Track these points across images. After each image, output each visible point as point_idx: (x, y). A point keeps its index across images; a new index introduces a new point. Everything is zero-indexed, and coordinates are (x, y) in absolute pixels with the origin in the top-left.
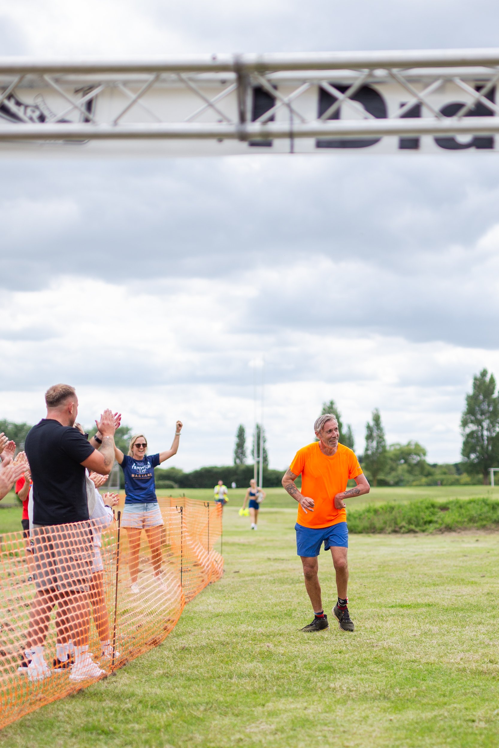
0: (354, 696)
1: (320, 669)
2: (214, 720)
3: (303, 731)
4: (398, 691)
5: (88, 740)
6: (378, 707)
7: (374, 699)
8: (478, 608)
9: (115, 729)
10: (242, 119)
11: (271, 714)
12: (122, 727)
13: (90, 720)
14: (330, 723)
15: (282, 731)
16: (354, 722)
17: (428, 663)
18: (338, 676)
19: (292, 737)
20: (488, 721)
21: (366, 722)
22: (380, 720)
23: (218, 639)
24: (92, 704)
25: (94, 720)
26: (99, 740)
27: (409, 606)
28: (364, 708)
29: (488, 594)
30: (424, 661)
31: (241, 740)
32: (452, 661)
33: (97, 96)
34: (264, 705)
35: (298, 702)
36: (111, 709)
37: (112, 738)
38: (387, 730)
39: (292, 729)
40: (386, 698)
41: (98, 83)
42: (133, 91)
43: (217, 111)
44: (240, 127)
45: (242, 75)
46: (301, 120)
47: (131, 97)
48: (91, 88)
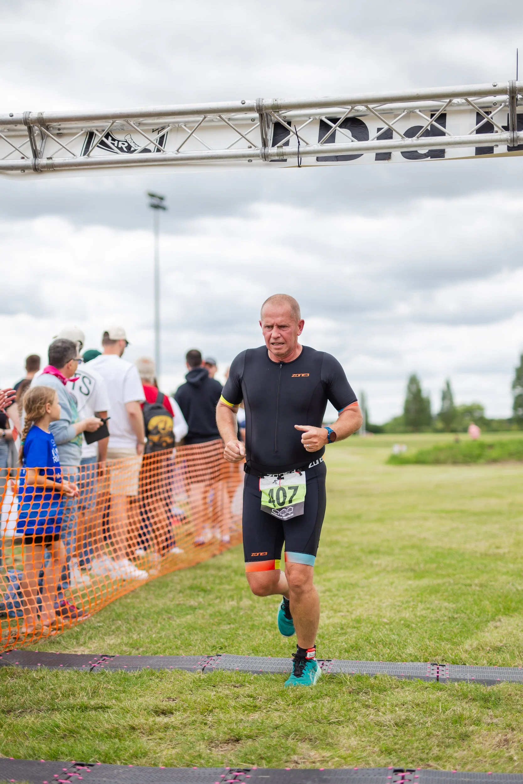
0: (389, 570)
1: (371, 552)
4: (422, 566)
5: (191, 596)
6: (404, 576)
7: (402, 571)
8: (500, 513)
9: (212, 588)
10: (266, 145)
12: (218, 587)
13: (195, 582)
15: (330, 590)
17: (450, 549)
18: (382, 556)
19: (335, 595)
20: (481, 586)
22: (403, 584)
24: (199, 572)
25: (197, 582)
26: (198, 595)
27: (448, 512)
28: (393, 577)
33: (167, 133)
36: (212, 576)
37: (208, 594)
38: (407, 590)
39: (338, 590)
40: (413, 570)
41: (167, 125)
42: (190, 128)
43: (247, 140)
44: (263, 151)
45: (264, 114)
46: (306, 144)
47: (189, 133)
48: (163, 128)
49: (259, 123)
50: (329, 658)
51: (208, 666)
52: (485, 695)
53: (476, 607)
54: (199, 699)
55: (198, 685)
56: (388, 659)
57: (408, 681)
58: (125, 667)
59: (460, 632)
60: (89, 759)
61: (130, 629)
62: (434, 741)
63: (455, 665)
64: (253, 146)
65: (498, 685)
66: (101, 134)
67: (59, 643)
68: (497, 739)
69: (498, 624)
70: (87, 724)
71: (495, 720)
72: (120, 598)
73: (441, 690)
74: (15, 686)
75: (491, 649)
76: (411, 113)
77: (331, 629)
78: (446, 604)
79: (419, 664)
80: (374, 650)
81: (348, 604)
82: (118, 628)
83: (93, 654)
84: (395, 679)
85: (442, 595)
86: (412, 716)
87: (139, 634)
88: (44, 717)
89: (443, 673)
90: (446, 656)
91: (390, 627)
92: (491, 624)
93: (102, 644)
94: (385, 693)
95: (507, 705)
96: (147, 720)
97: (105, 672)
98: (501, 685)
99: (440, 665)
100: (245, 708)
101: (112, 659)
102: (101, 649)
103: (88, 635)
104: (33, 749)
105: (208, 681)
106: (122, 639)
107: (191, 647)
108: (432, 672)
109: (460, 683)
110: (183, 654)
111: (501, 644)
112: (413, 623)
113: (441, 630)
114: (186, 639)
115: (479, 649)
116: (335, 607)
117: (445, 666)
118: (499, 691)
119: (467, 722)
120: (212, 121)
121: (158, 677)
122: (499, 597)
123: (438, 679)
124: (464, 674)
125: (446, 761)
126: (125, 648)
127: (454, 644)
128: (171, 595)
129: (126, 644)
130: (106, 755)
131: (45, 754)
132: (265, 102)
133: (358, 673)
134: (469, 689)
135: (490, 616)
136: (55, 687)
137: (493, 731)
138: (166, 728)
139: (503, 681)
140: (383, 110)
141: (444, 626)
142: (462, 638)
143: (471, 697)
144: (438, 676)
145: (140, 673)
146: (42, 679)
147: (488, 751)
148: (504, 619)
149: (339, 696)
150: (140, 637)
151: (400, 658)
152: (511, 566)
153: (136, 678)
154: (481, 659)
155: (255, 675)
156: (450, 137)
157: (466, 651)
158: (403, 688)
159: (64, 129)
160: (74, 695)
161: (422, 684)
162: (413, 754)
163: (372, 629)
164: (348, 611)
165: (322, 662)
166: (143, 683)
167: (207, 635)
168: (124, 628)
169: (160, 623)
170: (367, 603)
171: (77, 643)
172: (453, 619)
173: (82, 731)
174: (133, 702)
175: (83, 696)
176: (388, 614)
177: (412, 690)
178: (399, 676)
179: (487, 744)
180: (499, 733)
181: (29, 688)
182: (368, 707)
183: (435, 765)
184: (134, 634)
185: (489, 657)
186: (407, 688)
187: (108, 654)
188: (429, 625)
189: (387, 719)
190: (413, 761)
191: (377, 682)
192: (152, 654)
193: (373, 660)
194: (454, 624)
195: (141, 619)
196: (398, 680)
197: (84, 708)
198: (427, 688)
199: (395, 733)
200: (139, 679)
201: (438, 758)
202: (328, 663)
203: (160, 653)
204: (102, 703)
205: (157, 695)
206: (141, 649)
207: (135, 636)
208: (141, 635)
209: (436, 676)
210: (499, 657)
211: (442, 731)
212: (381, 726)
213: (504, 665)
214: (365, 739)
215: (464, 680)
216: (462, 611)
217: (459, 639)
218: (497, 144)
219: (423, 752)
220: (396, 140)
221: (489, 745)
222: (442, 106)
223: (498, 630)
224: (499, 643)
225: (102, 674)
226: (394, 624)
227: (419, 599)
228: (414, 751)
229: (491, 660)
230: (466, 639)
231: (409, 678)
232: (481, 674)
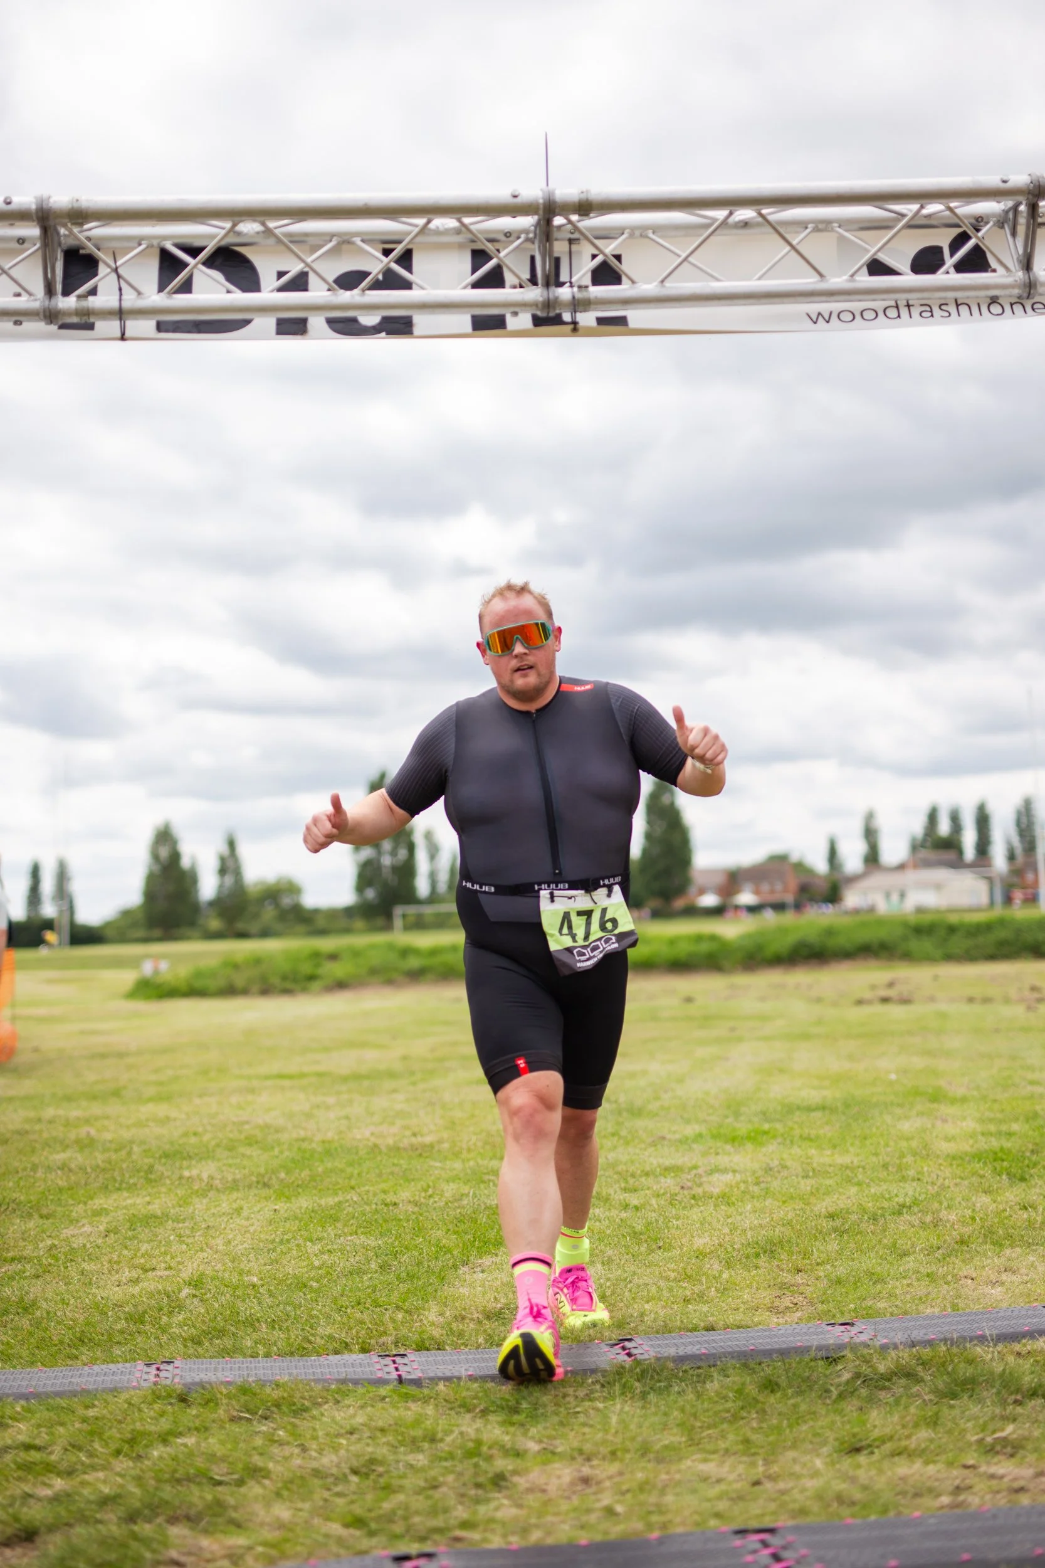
0: (220, 1186)
1: (166, 1155)
2: (13, 1224)
3: (147, 1231)
4: (283, 1175)
6: (255, 1195)
7: (250, 1187)
8: (391, 1075)
10: (50, 291)
11: (97, 1213)
14: (185, 1219)
15: (116, 1231)
16: (220, 1216)
17: (323, 1142)
18: (194, 1162)
19: (131, 1238)
20: (417, 1204)
21: (239, 1214)
22: (259, 1211)
23: (11, 1127)
27: (290, 1077)
28: (235, 1198)
29: (405, 1058)
30: (319, 1137)
31: (52, 1247)
32: (358, 1137)
34: (85, 1203)
35: (138, 1195)
38: (271, 1222)
39: (130, 1229)
40: (266, 1185)
43: (11, 279)
44: (46, 303)
45: (50, 228)
46: (135, 292)
49: (37, 247)
50: (165, 1357)
56: (288, 1350)
57: (343, 1388)
63: (424, 1351)
68: (567, 1478)
73: (415, 1399)
76: (344, 242)
78: (363, 1240)
79: (354, 1356)
80: (255, 1336)
81: (165, 1253)
85: (345, 1225)
86: (379, 1452)
89: (407, 1369)
90: (400, 1334)
91: (270, 1291)
92: (463, 1272)
94: (307, 1415)
95: (557, 1414)
99: (396, 1356)
100: (27, 1467)
108: (387, 1369)
109: (447, 1383)
111: (499, 1306)
112: (312, 1279)
113: (369, 1289)
115: (460, 1317)
117: (405, 1355)
119: (492, 1452)
122: (459, 1221)
123: (400, 1379)
124: (450, 1368)
125: (486, 1530)
127: (407, 1311)
132: (55, 201)
133: (239, 1381)
134: (472, 1394)
135: (457, 1258)
137: (552, 1464)
140: (291, 235)
141: (372, 1281)
142: (419, 1302)
144: (400, 1376)
148: (485, 1261)
151: (311, 1347)
152: (458, 1165)
154: (471, 1334)
155: (23, 1402)
156: (420, 291)
157: (436, 1324)
158: (337, 1402)
161: (373, 1392)
164: (170, 1268)
165: (154, 1367)
170: (202, 1250)
172: (386, 1267)
176: (255, 1267)
177: (357, 1404)
178: (323, 1381)
179: (551, 1488)
182: (281, 1443)
183: (472, 1539)
185: (485, 1331)
186: (347, 1402)
188: (344, 1281)
189: (330, 1462)
190: (420, 1536)
191: (285, 1395)
193: (259, 1354)
196: (323, 1388)
198: (383, 1399)
199: (358, 1487)
201: (466, 1525)
202: (170, 1367)
209: (396, 1377)
212: (323, 1477)
214: (303, 1505)
215: (455, 1377)
216: (399, 1251)
217: (414, 1303)
218: (516, 309)
220: (318, 293)
221: (557, 1490)
222: (412, 232)
224: (494, 1305)
227: (304, 1234)
230: (427, 1301)
231: (344, 1381)
232: (483, 1365)
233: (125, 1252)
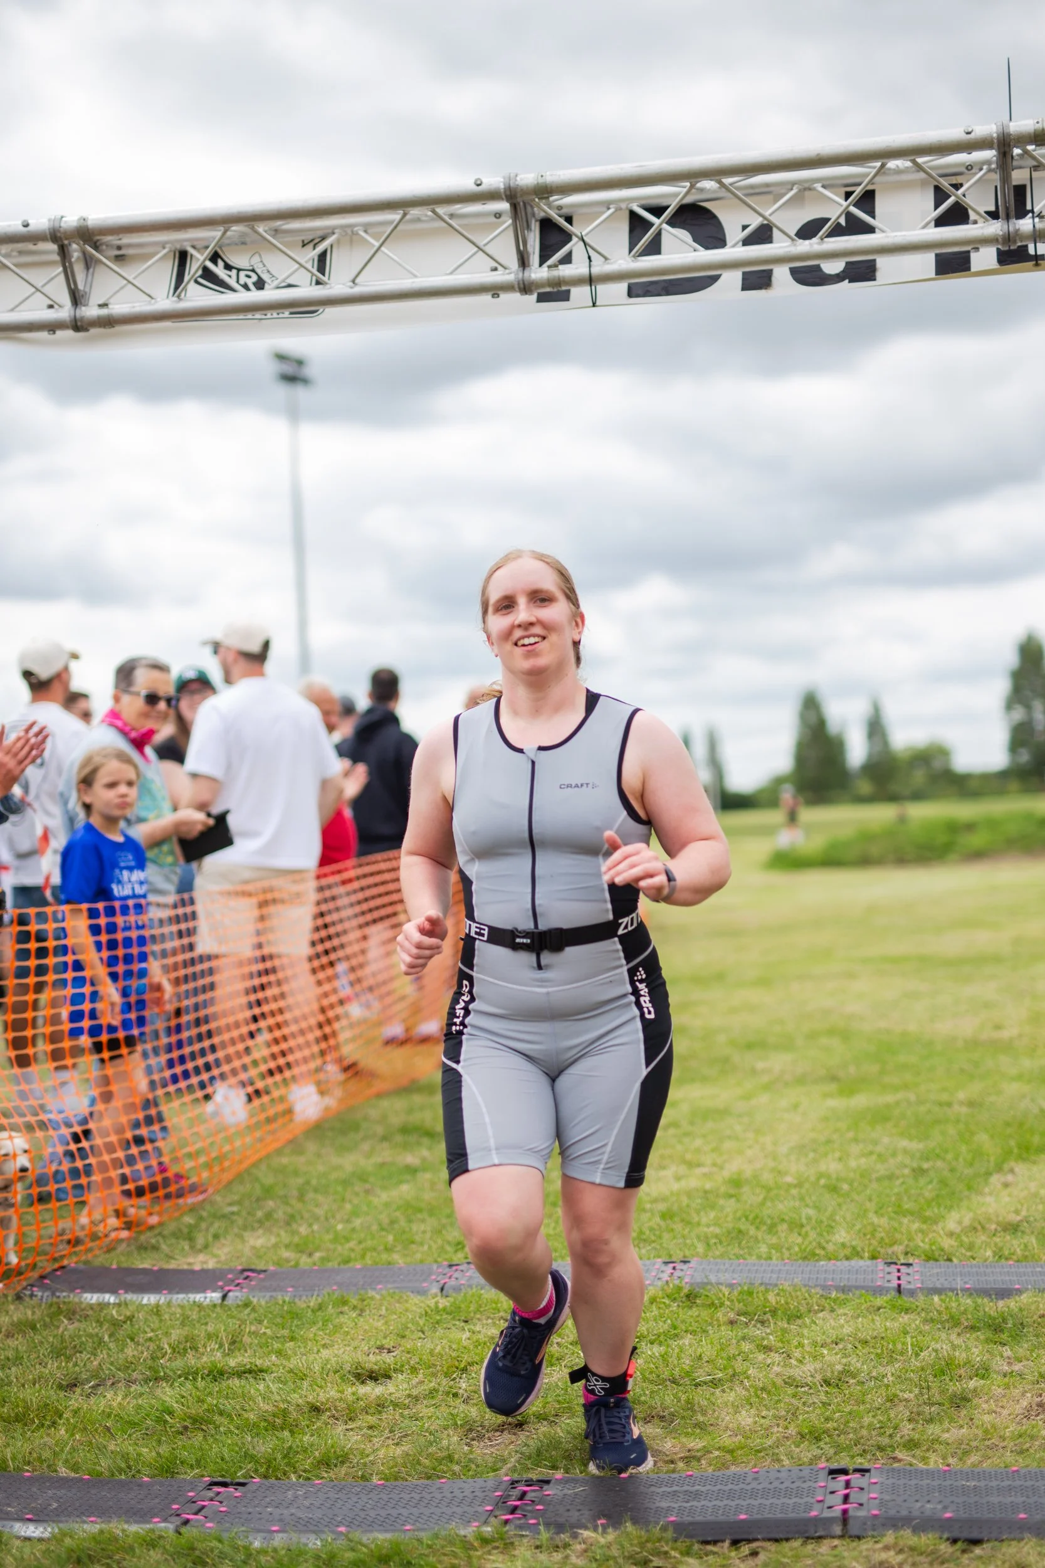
0: (788, 1080)
1: (749, 1046)
3: (705, 1125)
4: (851, 1069)
5: (406, 1146)
6: (819, 1090)
7: (814, 1081)
8: (997, 959)
10: (525, 262)
17: (905, 1033)
19: (687, 1134)
20: (971, 1104)
25: (416, 1118)
26: (419, 1144)
28: (798, 1093)
33: (332, 246)
38: (825, 1119)
39: (692, 1123)
40: (834, 1078)
41: (330, 231)
42: (376, 236)
43: (488, 255)
44: (520, 275)
45: (519, 203)
46: (603, 259)
47: (373, 246)
48: (323, 238)
49: (510, 221)
50: (685, 1257)
51: (452, 1282)
52: (995, 1319)
53: (964, 1148)
54: (439, 1348)
55: (434, 1319)
56: (799, 1255)
57: (843, 1297)
58: (290, 1289)
59: (937, 1196)
60: (236, 1473)
61: (292, 1217)
62: (901, 1412)
63: (931, 1262)
64: (500, 268)
65: (1017, 1298)
66: (202, 255)
67: (155, 1248)
68: (1024, 1403)
69: (1010, 1178)
70: (228, 1405)
71: (1017, 1367)
72: (268, 1156)
73: (907, 1311)
74: (80, 1337)
75: (999, 1229)
76: (806, 189)
77: (685, 1201)
78: (904, 1143)
79: (861, 1263)
80: (772, 1237)
81: (714, 1150)
82: (269, 1216)
83: (225, 1267)
84: (817, 1293)
85: (896, 1126)
86: (855, 1363)
87: (310, 1225)
88: (141, 1395)
89: (909, 1278)
90: (911, 1244)
91: (800, 1193)
92: (995, 1179)
93: (240, 1247)
94: (799, 1322)
95: (1037, 1336)
96: (342, 1392)
97: (251, 1302)
98: (1024, 1298)
99: (902, 1264)
101: (262, 1276)
102: (238, 1257)
103: (212, 1230)
104: (125, 1457)
105: (453, 1312)
106: (278, 1235)
107: (413, 1246)
108: (888, 1277)
109: (943, 1297)
110: (400, 1261)
111: (1019, 1218)
112: (844, 1183)
113: (898, 1194)
114: (404, 1232)
115: (975, 1228)
116: (689, 1157)
117: (911, 1265)
118: (1021, 1310)
119: (962, 1372)
120: (418, 220)
121: (354, 1308)
122: (1008, 1124)
123: (899, 1290)
124: (950, 1279)
125: (928, 1450)
126: (286, 1254)
127: (925, 1220)
128: (366, 1146)
129: (287, 1246)
130: (269, 1463)
131: (150, 1465)
132: (521, 180)
133: (744, 1284)
134: (962, 1308)
135: (992, 1165)
136: (157, 1336)
137: (1015, 1387)
138: (380, 1406)
139: (1027, 1289)
140: (752, 187)
141: (904, 1186)
142: (942, 1209)
143: (966, 1324)
144: (899, 1286)
145: (320, 1300)
146: (131, 1321)
147: (1007, 1427)
148: (1020, 1168)
149: (711, 1332)
150: (313, 1231)
151: (822, 1253)
152: (1027, 1063)
153: (313, 1311)
154: (980, 1248)
156: (883, 235)
157: (951, 1234)
158: (832, 1311)
159: (129, 246)
160: (196, 1349)
161: (870, 1301)
162: (862, 1437)
163: (765, 1199)
164: (714, 1165)
165: (671, 1265)
166: (327, 1320)
167: (444, 1221)
168: (280, 1214)
169: (350, 1201)
170: (750, 1147)
171: (192, 1247)
172: (919, 1172)
173: (216, 1418)
174: (311, 1358)
175: (212, 1350)
176: (795, 1168)
177: (850, 1313)
178: (824, 1287)
179: (1005, 1412)
180: (1026, 1392)
181: (106, 1338)
182: (768, 1349)
183: (908, 1458)
184: (300, 1225)
185: (996, 1244)
186: (841, 1311)
187: (253, 1267)
188: (875, 1185)
189: (807, 1370)
190: (864, 1451)
191: (783, 1300)
192: (339, 1264)
193: (771, 1258)
194: (922, 1181)
195: (311, 1195)
196: (822, 1296)
197: (217, 1374)
198: (879, 1309)
199: (824, 1398)
200: (319, 1313)
201: (911, 1445)
202: (684, 1267)
203: (356, 1260)
204: (251, 1363)
205: (356, 1343)
206: (317, 1255)
207: (303, 1230)
208: (315, 1227)
209: (897, 1287)
210: (1015, 1242)
211: (917, 1391)
212: (797, 1386)
213: (1026, 1257)
214: (768, 1413)
215: (952, 1290)
216: (938, 1156)
217: (936, 1210)
218: (980, 245)
219: (881, 1435)
220: (780, 246)
221: (1009, 1415)
222: (868, 175)
223: (1009, 1190)
224: (1014, 1215)
225: (246, 1305)
226: (807, 1185)
227: (851, 1135)
228: (864, 1432)
229: (1001, 1249)
230: (949, 1211)
231: (844, 1290)
232: (984, 1278)
233: (679, 1147)
